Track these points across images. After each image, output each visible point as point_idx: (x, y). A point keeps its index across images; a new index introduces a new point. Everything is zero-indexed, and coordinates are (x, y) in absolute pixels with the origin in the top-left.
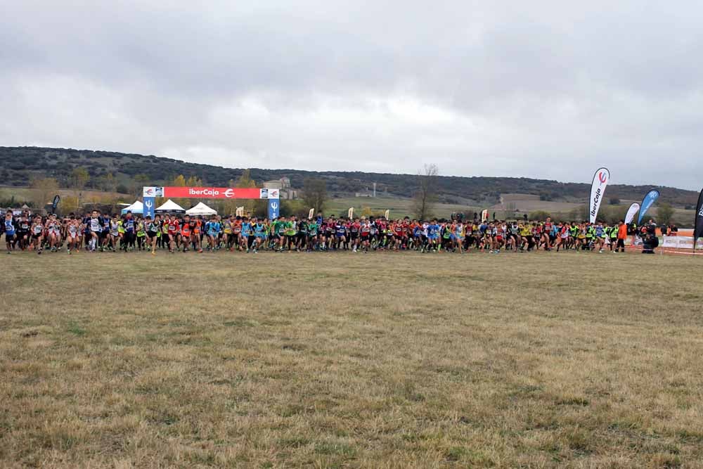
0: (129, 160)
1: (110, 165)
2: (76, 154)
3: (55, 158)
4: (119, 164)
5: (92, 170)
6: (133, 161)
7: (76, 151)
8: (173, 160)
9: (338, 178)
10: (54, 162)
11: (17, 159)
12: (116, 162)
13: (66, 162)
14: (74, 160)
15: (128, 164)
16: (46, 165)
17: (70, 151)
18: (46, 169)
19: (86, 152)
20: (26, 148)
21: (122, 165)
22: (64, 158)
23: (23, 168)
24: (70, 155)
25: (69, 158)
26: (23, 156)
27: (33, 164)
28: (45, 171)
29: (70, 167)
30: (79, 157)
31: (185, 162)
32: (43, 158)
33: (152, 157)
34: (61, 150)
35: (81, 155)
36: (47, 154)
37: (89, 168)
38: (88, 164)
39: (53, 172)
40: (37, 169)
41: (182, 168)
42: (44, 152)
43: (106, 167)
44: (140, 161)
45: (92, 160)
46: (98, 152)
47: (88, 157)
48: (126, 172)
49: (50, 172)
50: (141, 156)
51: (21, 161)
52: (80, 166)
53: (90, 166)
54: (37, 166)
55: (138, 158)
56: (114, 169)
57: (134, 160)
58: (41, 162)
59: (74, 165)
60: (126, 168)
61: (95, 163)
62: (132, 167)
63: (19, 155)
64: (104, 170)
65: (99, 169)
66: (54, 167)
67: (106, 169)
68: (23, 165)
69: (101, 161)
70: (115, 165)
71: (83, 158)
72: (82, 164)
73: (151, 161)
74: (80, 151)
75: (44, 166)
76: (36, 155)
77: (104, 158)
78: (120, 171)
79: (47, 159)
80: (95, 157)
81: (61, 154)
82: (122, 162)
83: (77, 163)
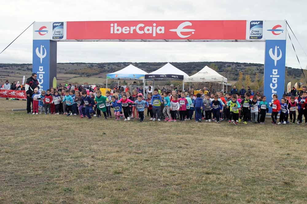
2: (240, 65)
3: (229, 66)
7: (240, 63)
10: (229, 68)
12: (259, 68)
13: (235, 68)
14: (238, 67)
17: (237, 63)
20: (217, 62)
21: (261, 70)
24: (237, 65)
25: (236, 67)
29: (236, 70)
30: (241, 66)
31: (293, 68)
32: (225, 67)
34: (233, 63)
35: (242, 65)
41: (291, 71)
42: (225, 64)
45: (247, 67)
46: (250, 64)
47: (245, 66)
52: (241, 70)
53: (246, 70)
59: (238, 70)
65: (251, 71)
67: (253, 71)
71: (243, 66)
72: (242, 69)
74: (242, 63)
76: (221, 65)
77: (252, 66)
78: (259, 72)
79: (226, 67)
80: (249, 66)
81: (233, 65)
82: (261, 68)
83: (240, 69)
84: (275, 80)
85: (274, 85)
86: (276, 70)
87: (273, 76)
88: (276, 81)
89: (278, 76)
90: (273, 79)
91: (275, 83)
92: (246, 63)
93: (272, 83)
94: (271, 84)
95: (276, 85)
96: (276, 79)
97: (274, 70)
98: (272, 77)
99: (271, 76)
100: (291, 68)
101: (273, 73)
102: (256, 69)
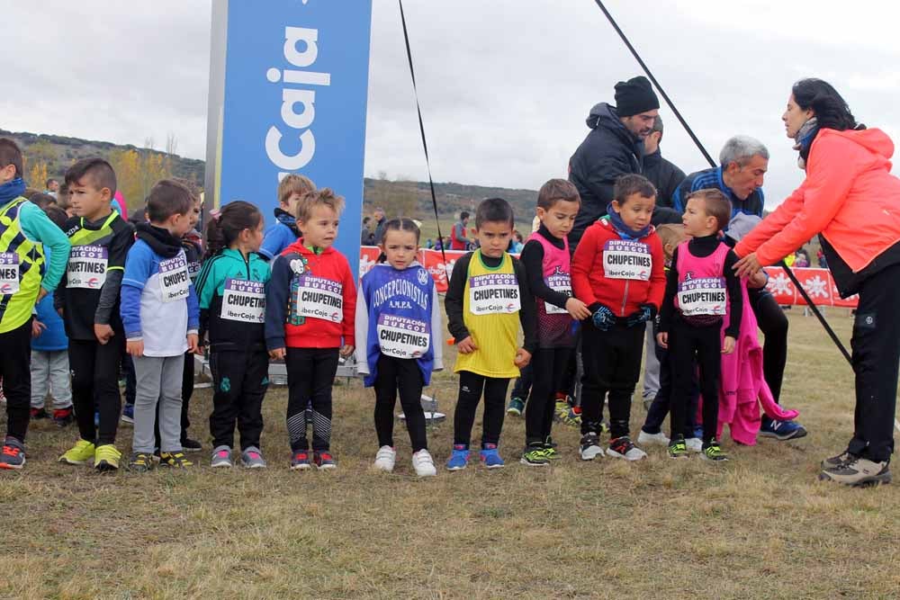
1: (62, 156)
6: (98, 153)
7: (9, 133)
43: (56, 160)
50: (112, 145)
55: (108, 149)
57: (100, 151)
84: (299, 108)
85: (291, 144)
86: (310, 35)
87: (290, 76)
88: (308, 117)
89: (324, 79)
90: (290, 97)
91: (303, 130)
93: (282, 127)
94: (273, 137)
95: (308, 141)
96: (308, 98)
97: (293, 34)
98: (282, 84)
99: (273, 75)
101: (290, 53)
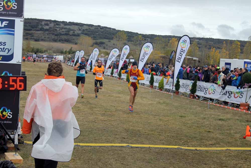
0: (87, 27)
2: (58, 23)
3: (47, 25)
4: (82, 30)
5: (67, 33)
8: (110, 28)
9: (200, 41)
10: (47, 27)
11: (27, 25)
13: (53, 27)
14: (58, 26)
15: (86, 29)
16: (43, 28)
17: (55, 21)
18: (42, 31)
19: (63, 22)
20: (31, 19)
21: (83, 30)
22: (52, 25)
23: (31, 30)
24: (55, 24)
25: (55, 25)
26: (30, 23)
27: (36, 27)
28: (43, 32)
29: (56, 30)
30: (60, 25)
32: (41, 25)
33: (99, 26)
34: (50, 21)
35: (61, 24)
36: (43, 23)
37: (66, 31)
38: (65, 29)
39: (47, 33)
40: (38, 31)
42: (42, 21)
44: (93, 28)
45: (68, 27)
46: (70, 22)
48: (86, 34)
49: (45, 33)
51: (29, 26)
52: (61, 30)
53: (67, 30)
54: (38, 29)
56: (80, 32)
58: (40, 27)
59: (58, 29)
60: (86, 32)
61: (70, 28)
62: (89, 32)
63: (29, 23)
64: (74, 32)
65: (72, 32)
66: (47, 30)
67: (75, 32)
68: (31, 28)
69: (72, 27)
70: (80, 30)
71: (62, 25)
72: (62, 28)
73: (99, 28)
75: (41, 29)
77: (73, 26)
78: (82, 33)
79: (43, 25)
80: (69, 25)
81: (51, 23)
82: (83, 28)
83: (60, 28)
92: (65, 22)
100: (116, 29)
102: (78, 29)
